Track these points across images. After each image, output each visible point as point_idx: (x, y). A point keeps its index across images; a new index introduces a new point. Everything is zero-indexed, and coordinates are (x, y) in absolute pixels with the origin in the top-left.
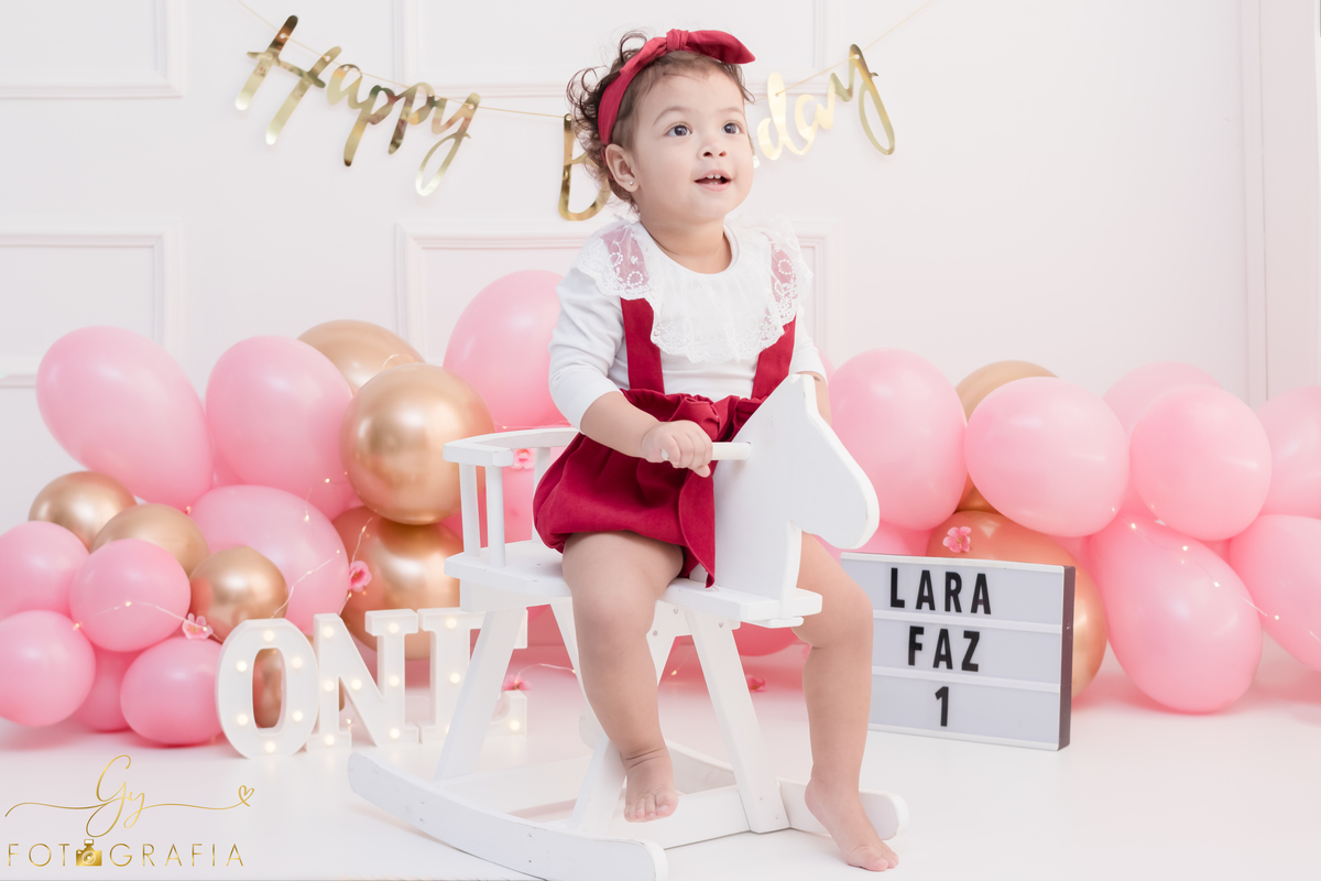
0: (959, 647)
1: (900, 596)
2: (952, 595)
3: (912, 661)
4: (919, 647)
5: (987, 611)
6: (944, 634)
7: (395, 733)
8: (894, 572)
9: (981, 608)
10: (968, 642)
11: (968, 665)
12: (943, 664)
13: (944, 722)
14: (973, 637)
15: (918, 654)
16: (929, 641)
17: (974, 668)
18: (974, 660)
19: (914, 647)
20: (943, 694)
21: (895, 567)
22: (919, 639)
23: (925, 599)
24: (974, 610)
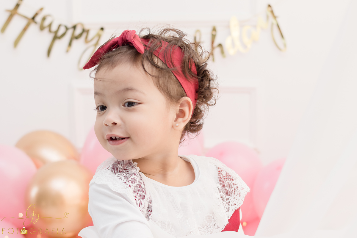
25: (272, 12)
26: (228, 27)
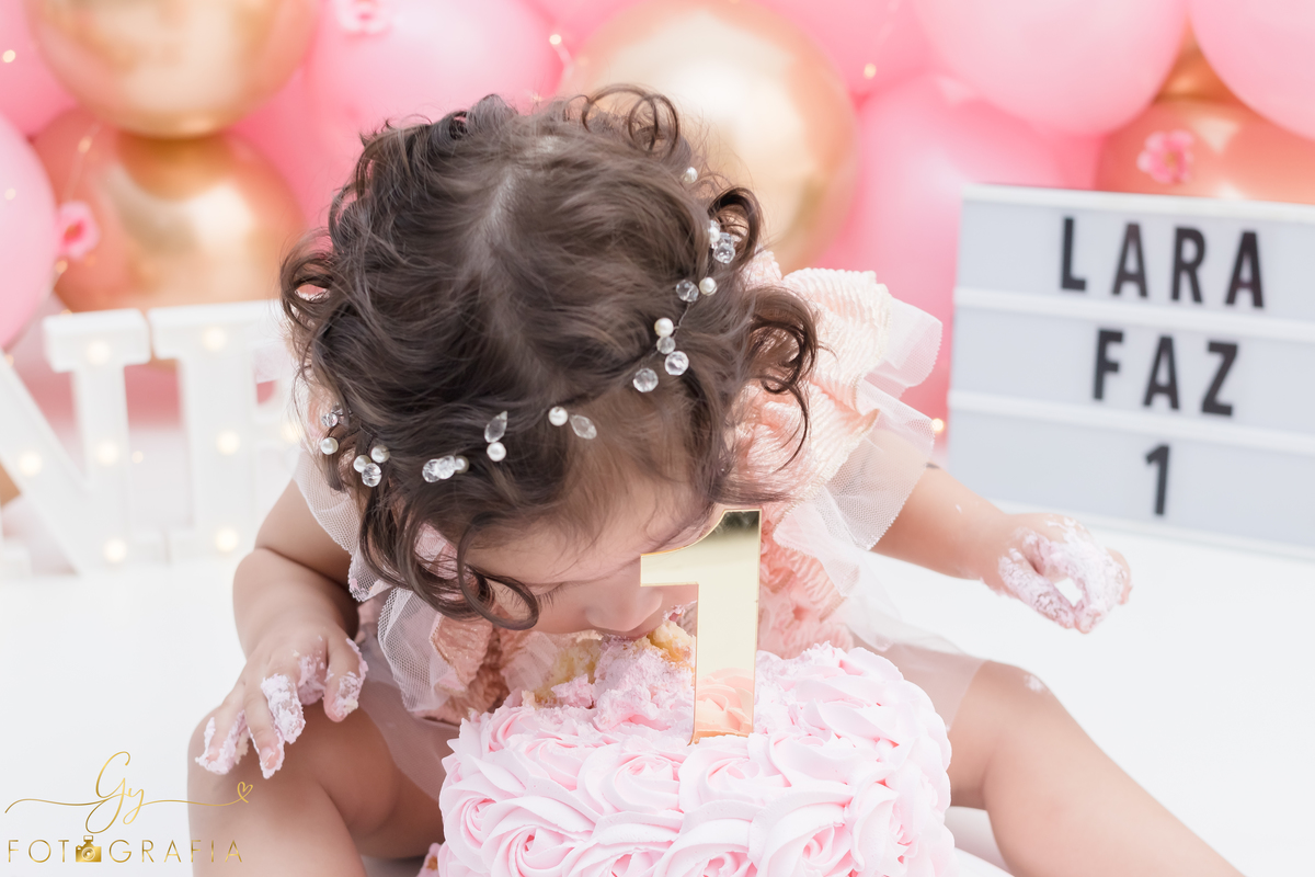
0: (1195, 371)
1: (1079, 270)
2: (1186, 270)
3: (1099, 392)
4: (1114, 367)
5: (1258, 301)
6: (1165, 347)
8: (1069, 226)
9: (1244, 297)
10: (1215, 361)
11: (1213, 406)
12: (1161, 401)
13: (1160, 507)
14: (1226, 352)
15: (1111, 381)
16: (1135, 358)
17: (1226, 411)
18: (1224, 396)
19: (1105, 367)
20: (1160, 456)
21: (1069, 214)
22: (1114, 352)
23: (1129, 276)
24: (1231, 299)
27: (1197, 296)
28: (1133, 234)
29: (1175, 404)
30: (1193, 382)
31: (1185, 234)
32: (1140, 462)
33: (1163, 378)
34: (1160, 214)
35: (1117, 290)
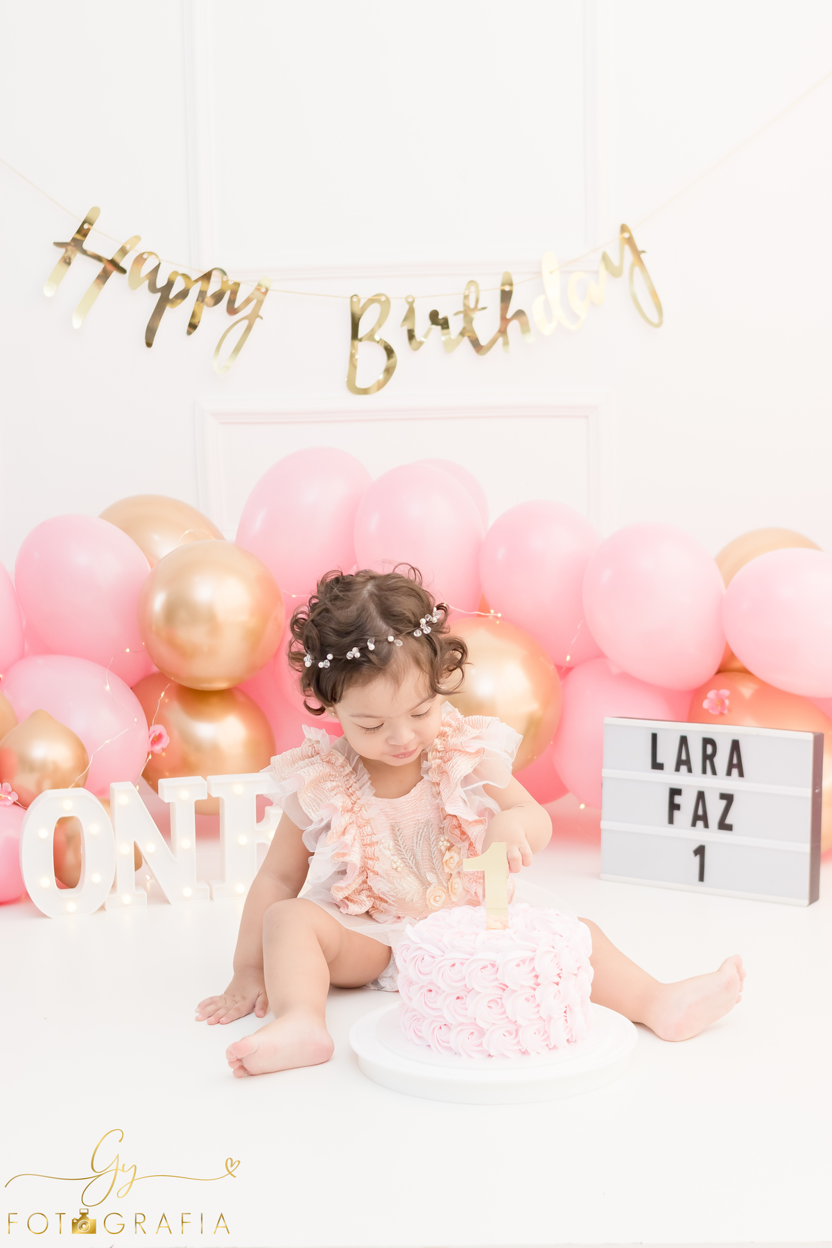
0: (715, 808)
1: (659, 760)
2: (708, 758)
3: (671, 821)
4: (678, 807)
5: (741, 774)
6: (701, 796)
7: (187, 892)
8: (654, 737)
9: (735, 771)
10: (724, 803)
11: (724, 826)
12: (700, 824)
13: (701, 878)
14: (728, 798)
15: (676, 813)
16: (687, 802)
17: (730, 828)
18: (729, 821)
19: (674, 807)
20: (700, 851)
21: (655, 732)
22: (677, 799)
23: (683, 762)
24: (729, 773)
25: (630, 241)
26: (539, 273)
27: (714, 772)
28: (684, 741)
29: (706, 826)
30: (714, 816)
31: (707, 741)
32: (692, 854)
33: (700, 812)
34: (696, 732)
35: (677, 769)
